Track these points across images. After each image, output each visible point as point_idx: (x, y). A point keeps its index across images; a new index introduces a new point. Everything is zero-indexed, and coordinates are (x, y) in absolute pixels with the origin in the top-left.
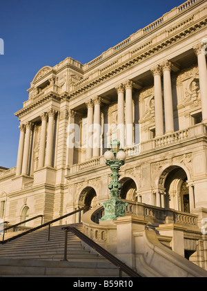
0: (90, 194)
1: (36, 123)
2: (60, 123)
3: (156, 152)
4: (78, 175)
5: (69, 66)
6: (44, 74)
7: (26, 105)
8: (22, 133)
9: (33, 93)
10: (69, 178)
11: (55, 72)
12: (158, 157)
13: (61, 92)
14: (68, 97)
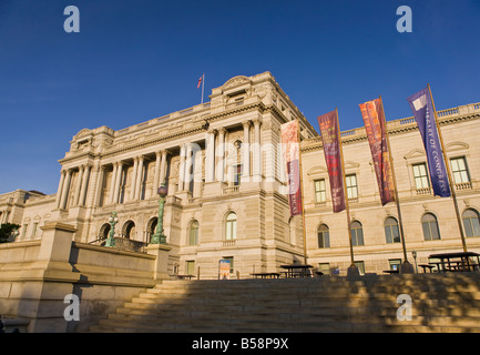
0: (107, 228)
1: (76, 170)
2: (93, 174)
3: (149, 208)
4: (101, 215)
5: (104, 133)
6: (85, 134)
7: (68, 155)
8: (62, 176)
9: (74, 146)
10: (95, 216)
11: (93, 135)
12: (148, 211)
13: (97, 151)
14: (101, 157)
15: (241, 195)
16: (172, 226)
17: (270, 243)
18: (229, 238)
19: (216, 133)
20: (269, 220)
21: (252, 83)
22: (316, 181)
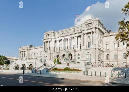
1: (47, 42)
2: (52, 43)
3: (68, 51)
4: (56, 53)
5: (53, 32)
6: (48, 33)
7: (45, 38)
8: (44, 43)
9: (45, 36)
11: (50, 33)
15: (91, 49)
16: (74, 56)
17: (97, 59)
18: (88, 58)
19: (84, 34)
20: (97, 54)
21: (93, 21)
22: (107, 44)
